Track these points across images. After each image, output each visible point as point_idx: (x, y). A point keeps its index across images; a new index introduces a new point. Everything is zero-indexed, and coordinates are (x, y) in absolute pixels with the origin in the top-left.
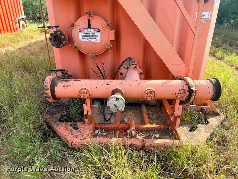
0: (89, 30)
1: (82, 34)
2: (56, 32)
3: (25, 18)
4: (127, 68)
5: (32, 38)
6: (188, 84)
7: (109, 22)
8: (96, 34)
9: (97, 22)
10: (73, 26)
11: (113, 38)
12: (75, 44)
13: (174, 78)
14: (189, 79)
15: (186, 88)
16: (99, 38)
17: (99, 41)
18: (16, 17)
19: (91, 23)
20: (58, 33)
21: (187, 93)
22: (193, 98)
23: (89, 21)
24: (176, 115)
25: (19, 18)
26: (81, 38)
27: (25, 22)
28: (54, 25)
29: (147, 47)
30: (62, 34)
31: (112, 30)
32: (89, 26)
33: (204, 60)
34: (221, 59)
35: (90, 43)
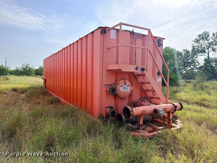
0: (125, 86)
1: (122, 88)
4: (144, 102)
9: (127, 82)
16: (129, 89)
20: (114, 87)
23: (125, 82)
26: (121, 90)
32: (125, 84)
35: (125, 92)
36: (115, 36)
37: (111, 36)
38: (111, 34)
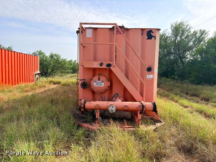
0: (99, 81)
1: (96, 83)
2: (84, 82)
3: (40, 73)
4: (116, 98)
5: (45, 87)
6: (142, 103)
7: (108, 79)
8: (102, 83)
9: (103, 78)
10: (91, 80)
11: (109, 85)
12: (92, 87)
13: (136, 101)
14: (143, 102)
15: (141, 105)
17: (103, 86)
18: (34, 73)
19: (100, 78)
20: (85, 82)
21: (142, 107)
22: (144, 109)
23: (99, 78)
24: (139, 119)
25: (36, 73)
26: (95, 85)
27: (39, 76)
28: (82, 79)
29: (125, 90)
30: (86, 83)
31: (109, 81)
32: (99, 80)
33: (154, 96)
34: (176, 102)
35: (98, 87)
36: (91, 34)
37: (87, 35)
38: (87, 33)
